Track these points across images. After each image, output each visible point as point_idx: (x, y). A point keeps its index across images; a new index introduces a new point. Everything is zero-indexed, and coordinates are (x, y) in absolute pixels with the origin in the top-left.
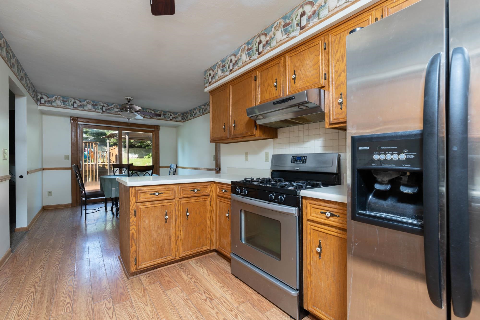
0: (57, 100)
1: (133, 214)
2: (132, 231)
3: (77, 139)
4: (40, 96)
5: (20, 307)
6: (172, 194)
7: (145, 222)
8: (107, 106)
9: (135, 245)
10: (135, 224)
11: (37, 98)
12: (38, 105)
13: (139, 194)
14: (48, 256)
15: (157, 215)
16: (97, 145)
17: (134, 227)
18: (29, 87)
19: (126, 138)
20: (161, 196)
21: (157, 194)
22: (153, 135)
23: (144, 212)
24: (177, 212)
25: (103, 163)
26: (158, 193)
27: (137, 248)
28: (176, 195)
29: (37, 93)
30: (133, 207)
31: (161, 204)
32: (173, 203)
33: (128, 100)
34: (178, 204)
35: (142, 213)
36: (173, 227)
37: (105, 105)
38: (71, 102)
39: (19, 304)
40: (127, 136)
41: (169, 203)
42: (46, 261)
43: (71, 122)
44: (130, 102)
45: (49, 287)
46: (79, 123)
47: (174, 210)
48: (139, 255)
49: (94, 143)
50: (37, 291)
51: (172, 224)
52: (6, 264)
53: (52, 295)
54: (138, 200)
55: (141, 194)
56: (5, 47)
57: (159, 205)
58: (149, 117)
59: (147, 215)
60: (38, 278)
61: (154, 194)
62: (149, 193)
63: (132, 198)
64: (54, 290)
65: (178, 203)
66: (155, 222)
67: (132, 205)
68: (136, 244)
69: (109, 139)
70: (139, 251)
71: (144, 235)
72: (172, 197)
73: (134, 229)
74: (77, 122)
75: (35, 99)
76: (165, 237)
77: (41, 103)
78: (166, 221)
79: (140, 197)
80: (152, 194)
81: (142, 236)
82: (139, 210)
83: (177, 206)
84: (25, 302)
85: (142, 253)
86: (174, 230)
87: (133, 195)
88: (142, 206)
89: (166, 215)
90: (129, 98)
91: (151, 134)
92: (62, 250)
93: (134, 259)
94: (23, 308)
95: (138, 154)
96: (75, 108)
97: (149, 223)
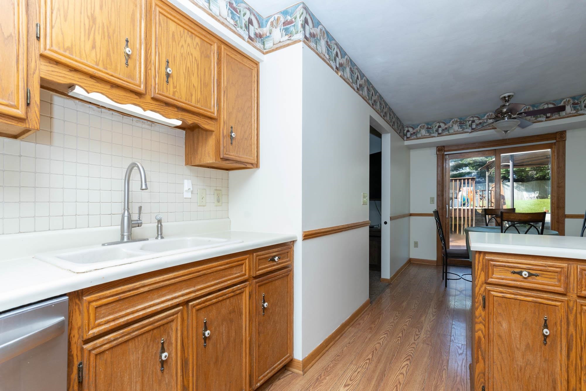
0: (422, 130)
1: (480, 302)
2: (478, 332)
3: (443, 175)
4: (406, 129)
5: (355, 371)
6: (559, 281)
7: (502, 326)
8: (477, 119)
9: (482, 361)
10: (484, 322)
11: (403, 133)
12: (404, 140)
13: (490, 268)
14: (395, 322)
15: (525, 320)
16: (474, 182)
17: (482, 327)
18: (394, 123)
19: (509, 166)
20: (534, 280)
21: (525, 273)
22: (553, 152)
23: (500, 304)
24: (572, 329)
25: (482, 207)
26: (529, 273)
27: (487, 370)
28: (571, 286)
29: (403, 127)
30: (480, 289)
31: (534, 299)
32: (563, 303)
33: (505, 100)
34: (574, 311)
35: (495, 306)
36: (561, 361)
37: (475, 119)
38: (435, 127)
39: (356, 366)
40: (510, 161)
41: (553, 300)
42: (392, 326)
43: (437, 154)
44: (508, 101)
45: (384, 361)
46: (446, 153)
47: (564, 321)
48: (490, 385)
49: (471, 179)
50: (373, 361)
51: (559, 353)
52: (363, 314)
53: (382, 376)
54: (489, 279)
55: (495, 269)
56: (366, 85)
57: (530, 299)
58: (544, 119)
59: (505, 313)
60: (379, 345)
61: (520, 273)
62: (510, 269)
63: (479, 272)
64: (387, 369)
65: (575, 308)
66: (521, 331)
67: (479, 286)
68: (484, 359)
69: (488, 171)
70: (490, 376)
71: (499, 349)
72: (561, 289)
73: (482, 332)
74: (443, 153)
75: (402, 134)
76: (541, 374)
77: (407, 138)
78: (545, 340)
79: (493, 274)
80: (514, 273)
81: (496, 351)
82: (491, 299)
83: (571, 313)
84: (360, 367)
85: (494, 383)
86: (564, 369)
87: (480, 268)
88: (496, 292)
89: (546, 326)
90: (506, 95)
91: (549, 150)
92: (410, 319)
93: (481, 387)
94: (357, 372)
95: (538, 192)
96: (439, 134)
97: (510, 330)
